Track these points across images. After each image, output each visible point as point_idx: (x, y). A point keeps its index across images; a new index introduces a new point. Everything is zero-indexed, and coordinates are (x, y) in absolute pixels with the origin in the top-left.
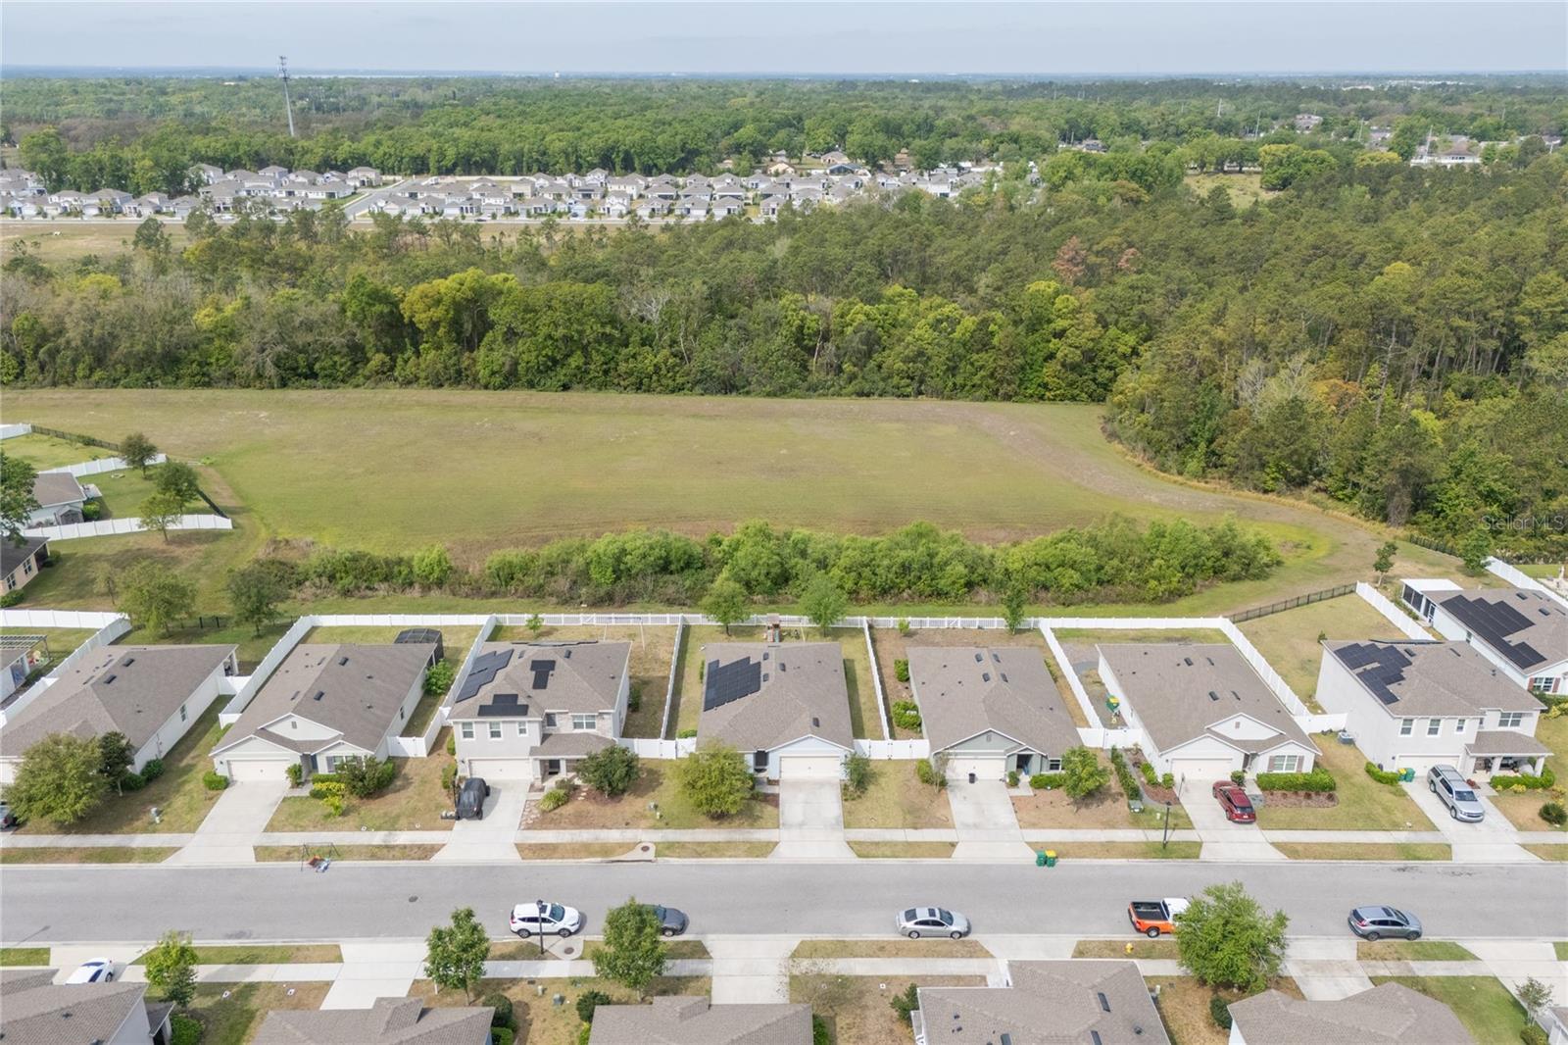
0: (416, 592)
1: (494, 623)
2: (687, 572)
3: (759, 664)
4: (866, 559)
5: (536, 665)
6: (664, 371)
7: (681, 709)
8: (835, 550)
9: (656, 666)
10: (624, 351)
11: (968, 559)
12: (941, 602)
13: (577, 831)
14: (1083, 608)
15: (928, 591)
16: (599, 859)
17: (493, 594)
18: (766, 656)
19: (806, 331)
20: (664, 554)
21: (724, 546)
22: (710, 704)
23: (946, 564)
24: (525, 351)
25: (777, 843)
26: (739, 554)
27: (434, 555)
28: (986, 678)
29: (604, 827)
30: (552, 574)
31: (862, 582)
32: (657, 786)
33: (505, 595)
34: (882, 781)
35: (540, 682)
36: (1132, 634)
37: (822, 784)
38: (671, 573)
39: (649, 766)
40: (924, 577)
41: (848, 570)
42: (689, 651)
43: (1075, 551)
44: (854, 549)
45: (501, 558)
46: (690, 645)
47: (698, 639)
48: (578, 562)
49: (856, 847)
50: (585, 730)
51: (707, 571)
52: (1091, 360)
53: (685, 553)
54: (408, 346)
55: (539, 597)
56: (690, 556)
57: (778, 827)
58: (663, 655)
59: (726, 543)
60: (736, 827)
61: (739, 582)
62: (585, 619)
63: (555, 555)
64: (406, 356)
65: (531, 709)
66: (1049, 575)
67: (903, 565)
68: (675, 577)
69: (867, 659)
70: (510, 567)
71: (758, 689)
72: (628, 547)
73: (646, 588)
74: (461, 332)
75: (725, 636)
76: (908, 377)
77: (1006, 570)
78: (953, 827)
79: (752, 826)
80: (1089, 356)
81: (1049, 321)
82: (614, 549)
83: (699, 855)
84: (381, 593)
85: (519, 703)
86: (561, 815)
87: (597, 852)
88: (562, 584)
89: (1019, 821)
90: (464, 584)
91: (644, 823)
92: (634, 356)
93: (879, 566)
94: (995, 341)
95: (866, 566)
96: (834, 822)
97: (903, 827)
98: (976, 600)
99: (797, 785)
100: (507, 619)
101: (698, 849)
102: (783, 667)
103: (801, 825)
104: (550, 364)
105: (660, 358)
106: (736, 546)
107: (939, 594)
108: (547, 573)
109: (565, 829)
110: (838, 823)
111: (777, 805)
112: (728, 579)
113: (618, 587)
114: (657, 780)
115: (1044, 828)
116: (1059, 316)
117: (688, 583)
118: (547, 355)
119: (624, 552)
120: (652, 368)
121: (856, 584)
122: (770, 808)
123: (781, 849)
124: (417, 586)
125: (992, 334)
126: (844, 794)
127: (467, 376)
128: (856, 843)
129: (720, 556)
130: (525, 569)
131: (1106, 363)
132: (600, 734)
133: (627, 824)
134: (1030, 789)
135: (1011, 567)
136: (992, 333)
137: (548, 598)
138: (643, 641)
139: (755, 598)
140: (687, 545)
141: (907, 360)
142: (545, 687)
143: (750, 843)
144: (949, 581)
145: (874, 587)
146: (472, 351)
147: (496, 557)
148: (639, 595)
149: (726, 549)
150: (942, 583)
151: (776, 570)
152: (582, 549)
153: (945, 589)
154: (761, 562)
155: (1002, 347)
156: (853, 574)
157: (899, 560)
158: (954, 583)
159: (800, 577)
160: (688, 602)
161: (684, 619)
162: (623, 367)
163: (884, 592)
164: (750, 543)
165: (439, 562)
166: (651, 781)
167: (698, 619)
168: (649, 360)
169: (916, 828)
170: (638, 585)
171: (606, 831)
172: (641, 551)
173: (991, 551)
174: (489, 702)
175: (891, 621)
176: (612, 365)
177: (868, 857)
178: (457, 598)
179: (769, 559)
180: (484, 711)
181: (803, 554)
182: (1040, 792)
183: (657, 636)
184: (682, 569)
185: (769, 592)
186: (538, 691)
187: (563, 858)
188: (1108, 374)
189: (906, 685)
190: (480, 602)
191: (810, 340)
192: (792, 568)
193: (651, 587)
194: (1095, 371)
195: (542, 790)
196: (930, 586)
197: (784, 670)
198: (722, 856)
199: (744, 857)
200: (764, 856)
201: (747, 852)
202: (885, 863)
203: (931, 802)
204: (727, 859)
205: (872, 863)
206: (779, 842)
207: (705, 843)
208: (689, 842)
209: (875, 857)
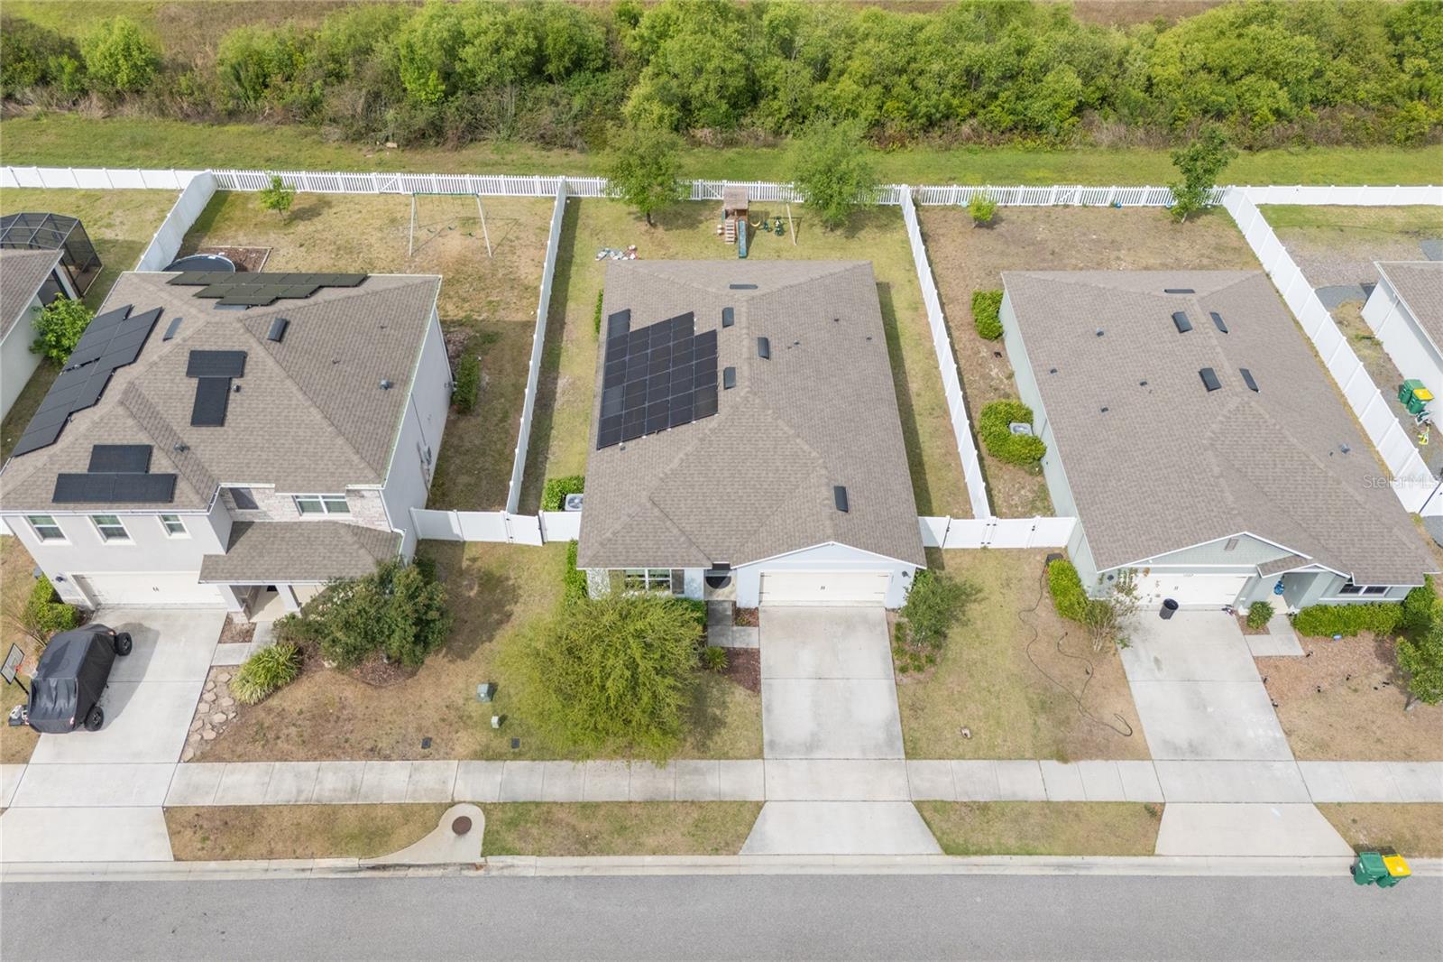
0: (94, 108)
1: (208, 190)
2: (577, 78)
3: (713, 335)
4: (900, 59)
5: (200, 363)
7: (557, 405)
8: (843, 41)
9: (511, 296)
11: (1083, 58)
12: (1029, 144)
13: (311, 766)
14: (1283, 157)
15: (1008, 120)
16: (353, 862)
17: (232, 115)
18: (728, 318)
20: (533, 45)
21: (643, 29)
22: (612, 433)
23: (1045, 69)
25: (759, 806)
26: (669, 45)
27: (117, 35)
28: (1209, 380)
29: (374, 753)
30: (339, 77)
31: (889, 105)
32: (500, 623)
33: (253, 117)
34: (974, 610)
35: (210, 410)
36: (1399, 219)
37: (848, 622)
38: (550, 79)
39: (485, 564)
40: (1003, 96)
41: (867, 81)
42: (577, 260)
43: (1277, 41)
44: (879, 39)
45: (243, 43)
46: (578, 246)
47: (595, 233)
48: (383, 53)
49: (937, 819)
50: (326, 516)
51: (613, 77)
53: (571, 40)
55: (314, 123)
56: (581, 47)
57: (759, 755)
58: (526, 271)
59: (645, 21)
61: (670, 103)
62: (383, 182)
63: (343, 38)
65: (182, 487)
66: (1232, 91)
67: (968, 72)
68: (552, 90)
69: (913, 281)
70: (259, 64)
71: (713, 409)
72: (468, 27)
73: (501, 112)
75: (644, 226)
77: (1149, 79)
78: (1142, 754)
79: (702, 750)
82: (440, 30)
83: (584, 845)
84: (35, 108)
85: (154, 470)
86: (282, 714)
87: (353, 837)
88: (348, 100)
89: (1288, 733)
90: (181, 95)
91: (466, 740)
93: (921, 73)
95: (901, 72)
96: (881, 736)
97: (1038, 756)
98: (1090, 139)
99: (800, 623)
100: (239, 180)
101: (583, 826)
102: (765, 347)
103: (811, 747)
106: (663, 30)
107: (1029, 128)
108: (330, 74)
109: (284, 758)
110: (890, 742)
111: (754, 686)
112: (648, 98)
113: (450, 111)
114: (499, 605)
115: (1345, 757)
117: (577, 102)
119: (459, 39)
121: (880, 108)
122: (739, 694)
123: (770, 826)
124: (94, 97)
126: (898, 652)
128: (935, 806)
129: (636, 46)
130: (289, 67)
132: (361, 523)
133: (427, 743)
134: (1294, 635)
135: (1159, 73)
137: (325, 129)
138: (486, 235)
139: (699, 133)
140: (576, 24)
142: (220, 421)
143: (699, 805)
144: (1049, 103)
145: (912, 116)
147: (230, 44)
148: (489, 125)
149: (646, 33)
150: (1037, 108)
151: (737, 82)
152: (392, 26)
153: (1039, 119)
154: (710, 66)
156: (877, 89)
157: (963, 63)
158: (1056, 106)
159: (780, 94)
160: (578, 141)
161: (567, 185)
163: (931, 123)
164: (691, 26)
165: (127, 49)
166: (488, 610)
167: (591, 186)
169: (1063, 758)
170: (489, 103)
171: (377, 764)
172: (491, 37)
173: (1124, 42)
174: (81, 466)
175: (956, 194)
177: (965, 852)
178: (169, 121)
179: (726, 59)
180: (69, 490)
181: (787, 48)
182: (1318, 646)
183: (516, 222)
184: (569, 72)
185: (724, 123)
186: (206, 432)
187: (271, 855)
189: (996, 346)
190: (207, 131)
192: (767, 76)
193: (512, 110)
195: (247, 635)
196: (1013, 112)
197: (767, 356)
198: (636, 848)
199: (687, 853)
200: (731, 848)
201: (693, 835)
202: (1007, 872)
203: (1088, 677)
204: (648, 859)
205: (975, 871)
206: (765, 802)
207: (597, 805)
208: (562, 804)
209: (983, 854)
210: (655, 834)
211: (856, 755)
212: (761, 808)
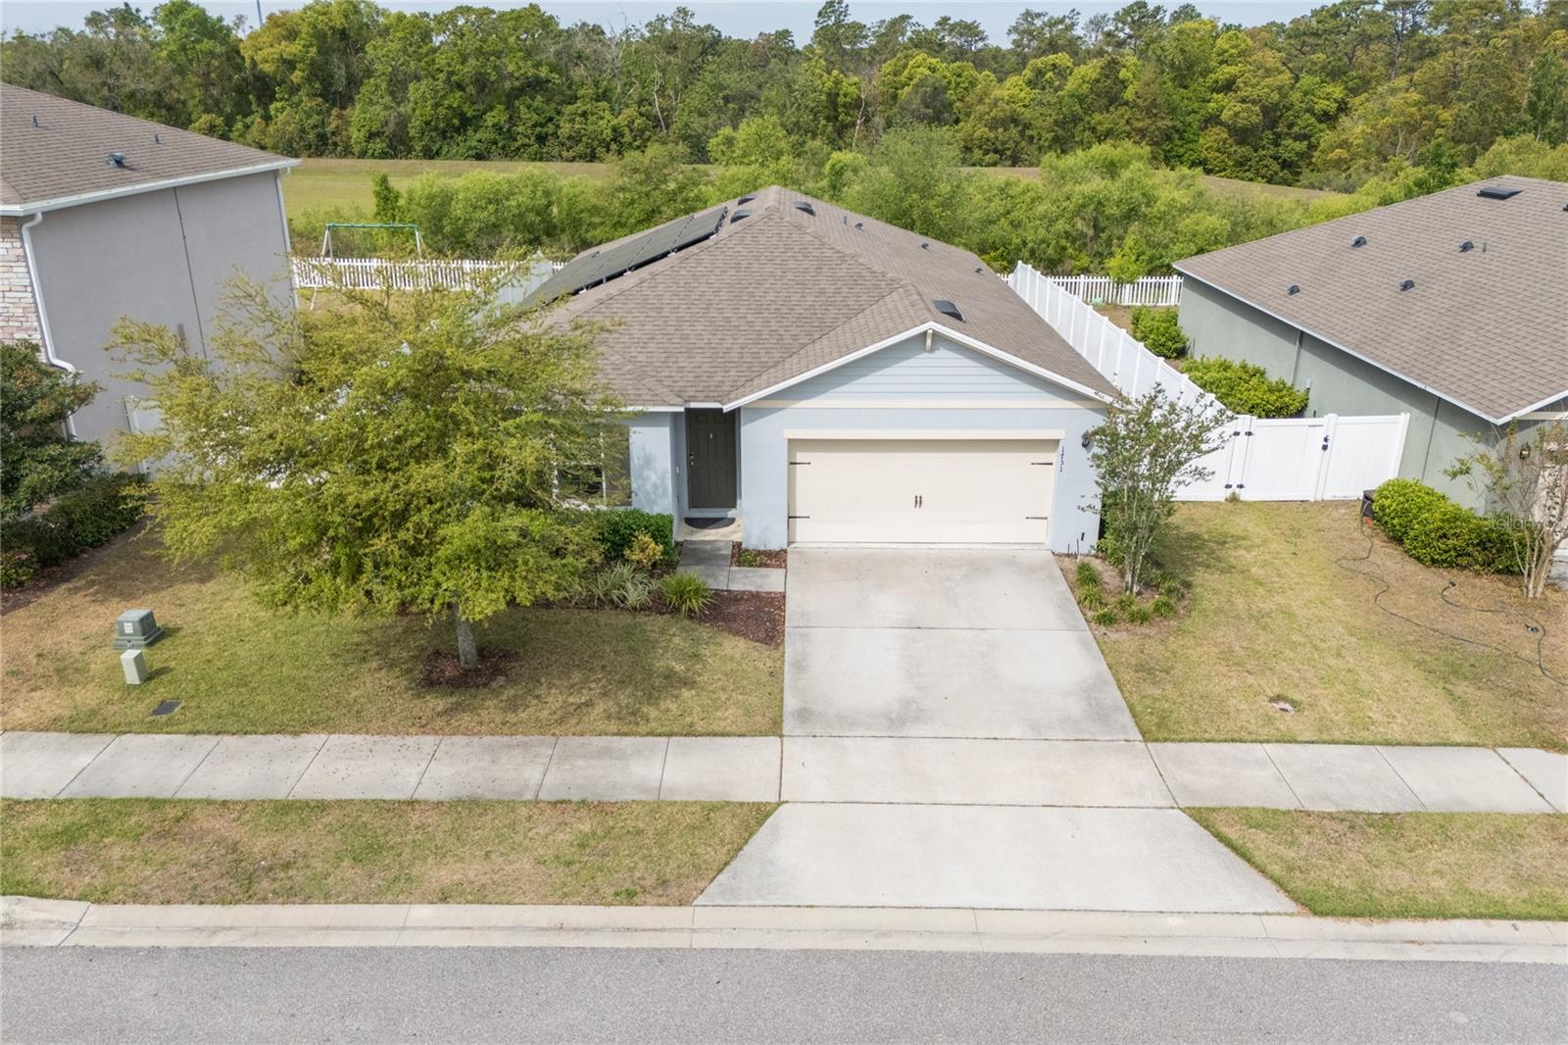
6: (628, 138)
10: (568, 109)
19: (841, 100)
24: (419, 102)
25: (761, 813)
49: (1260, 842)
52: (1273, 124)
54: (254, 107)
57: (775, 728)
60: (542, 728)
64: (248, 120)
74: (331, 85)
76: (996, 151)
79: (630, 722)
80: (1272, 115)
81: (1206, 72)
83: (245, 882)
92: (584, 114)
94: (1129, 94)
96: (1075, 707)
97: (1487, 741)
101: (261, 843)
103: (899, 721)
104: (456, 122)
105: (621, 120)
110: (1100, 715)
111: (771, 639)
116: (1222, 63)
118: (450, 107)
120: (609, 131)
125: (1124, 84)
127: (335, 144)
128: (1248, 817)
131: (1296, 129)
136: (1123, 82)
141: (993, 125)
143: (600, 808)
146: (343, 108)
155: (1139, 101)
162: (566, 129)
168: (605, 122)
169: (1554, 745)
176: (550, 128)
188: (1301, 146)
191: (847, 114)
194: (1277, 144)
198: (399, 888)
199: (543, 900)
200: (673, 891)
201: (568, 864)
202: (1516, 957)
203: (1538, 636)
204: (422, 913)
205: (1416, 954)
206: (780, 804)
207: (322, 806)
208: (224, 803)
209: (1425, 916)
210: (462, 859)
211: (1015, 732)
212: (768, 815)
